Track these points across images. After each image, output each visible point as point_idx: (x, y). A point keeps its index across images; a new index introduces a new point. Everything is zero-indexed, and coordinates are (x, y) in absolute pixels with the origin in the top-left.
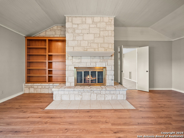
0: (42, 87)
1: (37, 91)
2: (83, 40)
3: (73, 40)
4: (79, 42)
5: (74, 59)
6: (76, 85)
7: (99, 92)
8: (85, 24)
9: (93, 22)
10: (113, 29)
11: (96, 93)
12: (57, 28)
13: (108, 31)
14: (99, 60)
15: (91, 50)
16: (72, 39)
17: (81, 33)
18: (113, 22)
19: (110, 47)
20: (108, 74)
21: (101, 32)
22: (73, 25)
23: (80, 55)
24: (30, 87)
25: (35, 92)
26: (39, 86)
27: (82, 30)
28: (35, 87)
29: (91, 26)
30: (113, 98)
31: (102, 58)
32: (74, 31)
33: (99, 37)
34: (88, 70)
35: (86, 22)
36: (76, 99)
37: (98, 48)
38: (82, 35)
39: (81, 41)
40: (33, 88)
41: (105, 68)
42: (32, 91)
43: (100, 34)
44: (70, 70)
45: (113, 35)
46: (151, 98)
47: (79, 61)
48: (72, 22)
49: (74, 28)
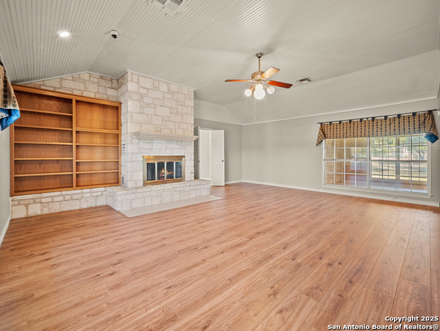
0: (64, 198)
1: (49, 209)
2: (155, 115)
3: (140, 113)
4: (149, 116)
5: (141, 144)
6: (145, 184)
7: (182, 189)
8: (158, 90)
9: (169, 90)
10: (193, 105)
11: (179, 191)
12: (90, 78)
13: (187, 106)
14: (176, 146)
15: (165, 132)
16: (138, 111)
17: (153, 104)
18: (192, 96)
19: (190, 129)
20: (187, 165)
21: (179, 107)
22: (141, 89)
23: (150, 138)
24: (31, 201)
25: (46, 211)
26: (57, 196)
27: (153, 99)
28: (43, 200)
29: (167, 95)
30: (198, 195)
31: (180, 143)
32: (142, 98)
33: (177, 113)
34: (163, 161)
35: (159, 88)
36: (154, 204)
37: (175, 130)
38: (154, 106)
39: (152, 115)
40: (38, 205)
41: (184, 156)
42: (35, 210)
43: (177, 109)
44: (135, 161)
45: (193, 114)
46: (227, 190)
47: (150, 146)
48: (138, 83)
49: (141, 94)
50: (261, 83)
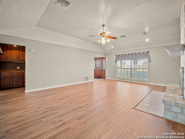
50: (104, 37)
